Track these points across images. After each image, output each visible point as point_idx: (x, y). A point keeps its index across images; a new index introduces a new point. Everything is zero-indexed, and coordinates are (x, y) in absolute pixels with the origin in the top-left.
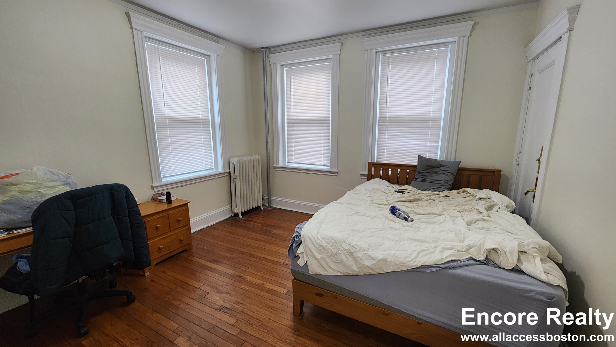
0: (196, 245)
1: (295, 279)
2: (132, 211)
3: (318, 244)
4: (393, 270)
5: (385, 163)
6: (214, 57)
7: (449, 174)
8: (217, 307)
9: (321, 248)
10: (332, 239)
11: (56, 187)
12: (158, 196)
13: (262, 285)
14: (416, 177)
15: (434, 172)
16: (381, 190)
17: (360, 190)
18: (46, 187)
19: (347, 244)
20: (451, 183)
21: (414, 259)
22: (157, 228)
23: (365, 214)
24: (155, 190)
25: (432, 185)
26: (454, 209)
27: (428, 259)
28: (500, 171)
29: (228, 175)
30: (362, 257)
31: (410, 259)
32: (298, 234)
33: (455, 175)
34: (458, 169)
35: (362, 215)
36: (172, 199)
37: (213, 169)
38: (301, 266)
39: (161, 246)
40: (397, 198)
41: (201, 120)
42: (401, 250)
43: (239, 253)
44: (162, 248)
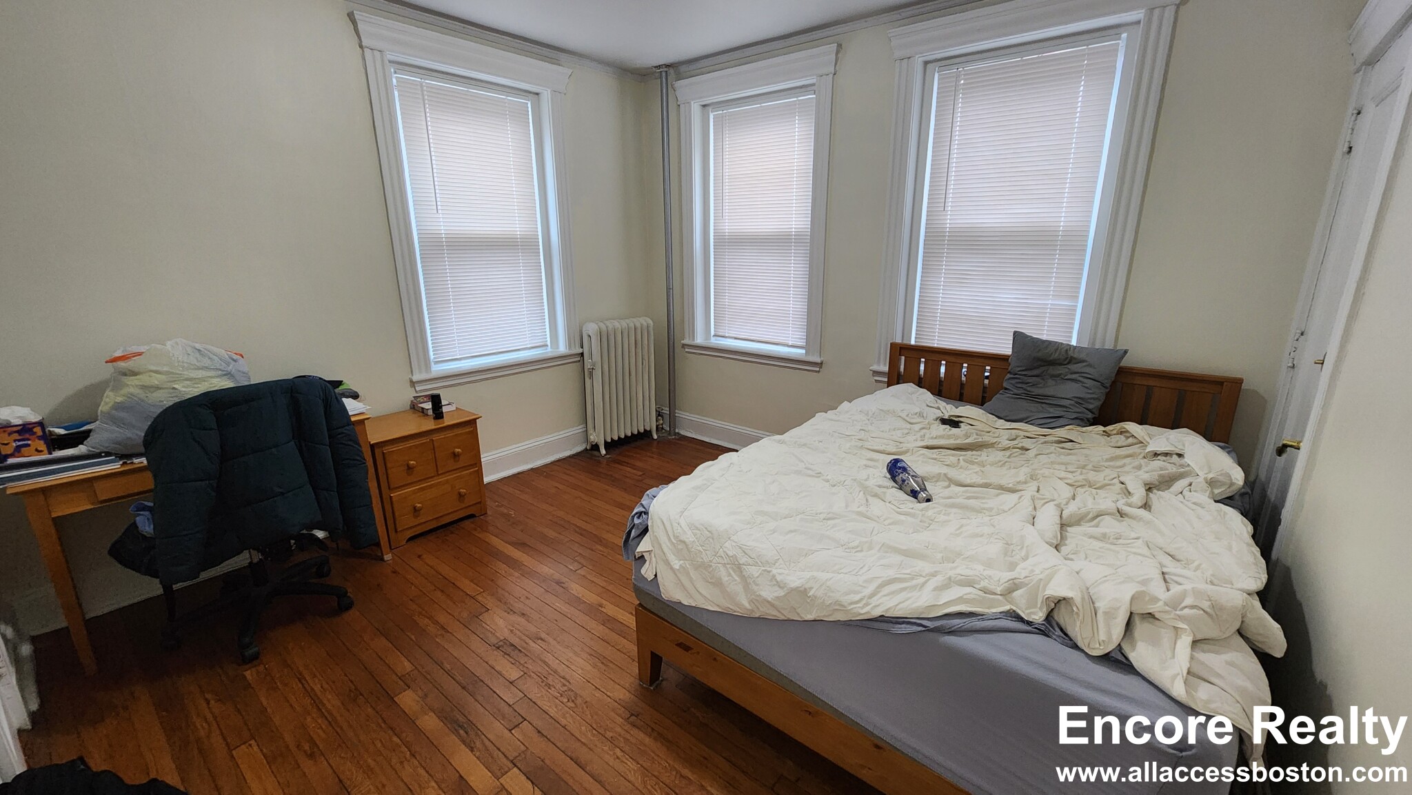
0: (498, 506)
1: (640, 605)
2: (339, 434)
3: (676, 537)
4: (818, 616)
5: (936, 345)
6: (546, 95)
7: (1089, 383)
8: (493, 640)
9: (682, 547)
10: (706, 528)
11: (205, 381)
12: (422, 401)
13: (597, 607)
14: (1005, 385)
15: (1053, 376)
16: (900, 414)
17: (847, 412)
18: (187, 379)
19: (734, 544)
20: (1093, 405)
21: (866, 599)
22: (409, 468)
23: (820, 473)
24: (418, 389)
25: (1043, 408)
26: (1060, 479)
27: (900, 603)
28: (1238, 382)
29: (579, 361)
30: (757, 577)
31: (857, 597)
32: (644, 510)
33: (1108, 385)
34: (1118, 371)
35: (813, 476)
36: (445, 409)
37: (547, 345)
38: (649, 580)
39: (419, 503)
40: (932, 438)
41: (519, 240)
42: (846, 573)
43: (576, 532)
44: (421, 509)
